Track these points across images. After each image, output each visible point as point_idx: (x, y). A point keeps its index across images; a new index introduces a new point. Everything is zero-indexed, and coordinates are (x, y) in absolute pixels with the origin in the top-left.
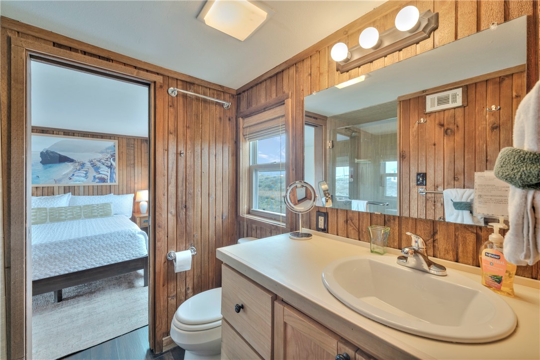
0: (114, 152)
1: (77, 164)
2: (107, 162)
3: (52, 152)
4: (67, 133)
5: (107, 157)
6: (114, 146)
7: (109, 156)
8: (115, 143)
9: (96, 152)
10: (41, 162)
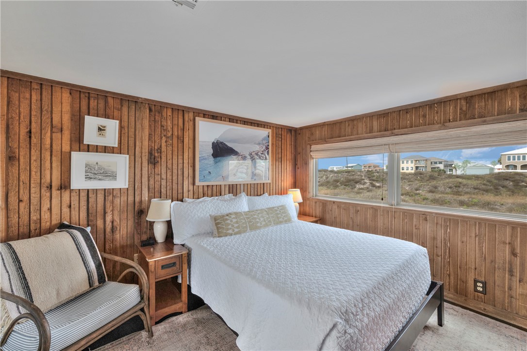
0: (268, 144)
1: (240, 157)
2: (263, 155)
3: (222, 143)
4: (233, 119)
5: (263, 150)
6: (269, 137)
7: (264, 148)
8: (269, 133)
9: (255, 143)
10: (213, 155)
